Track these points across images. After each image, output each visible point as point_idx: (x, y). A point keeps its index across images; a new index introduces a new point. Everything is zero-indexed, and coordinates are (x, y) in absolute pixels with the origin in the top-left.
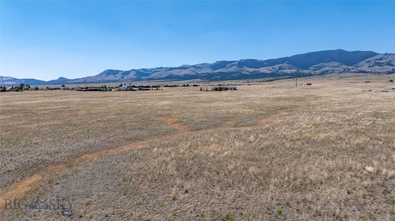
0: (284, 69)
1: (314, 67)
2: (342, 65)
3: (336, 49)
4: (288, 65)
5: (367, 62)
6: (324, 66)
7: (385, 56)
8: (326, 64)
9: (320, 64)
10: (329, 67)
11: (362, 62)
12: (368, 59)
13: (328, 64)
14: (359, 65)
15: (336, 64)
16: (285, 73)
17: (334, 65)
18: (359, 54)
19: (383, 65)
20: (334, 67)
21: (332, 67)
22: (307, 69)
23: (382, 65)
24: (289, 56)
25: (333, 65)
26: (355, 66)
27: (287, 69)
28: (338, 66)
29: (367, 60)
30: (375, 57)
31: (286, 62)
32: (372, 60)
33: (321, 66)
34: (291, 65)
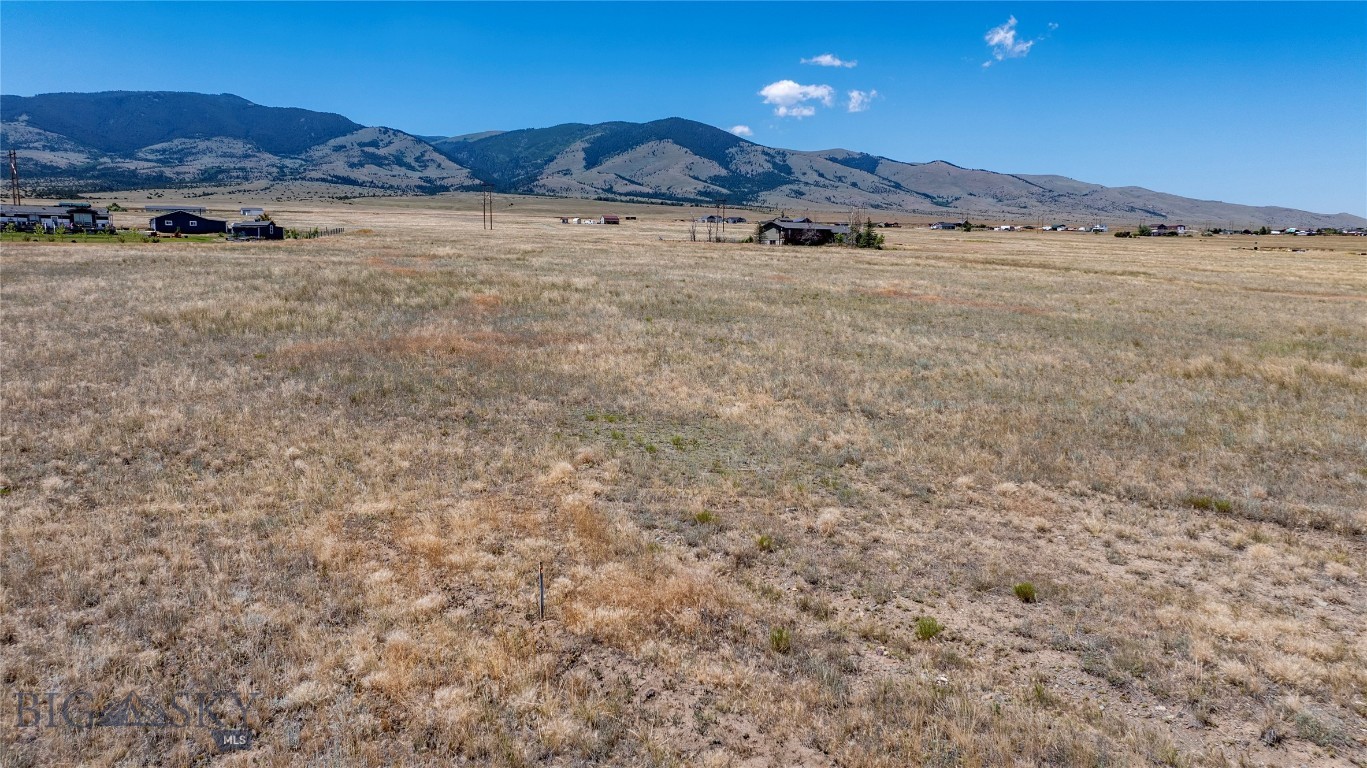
0: (25, 148)
1: (153, 152)
2: (259, 151)
3: (218, 93)
4: (40, 134)
5: (338, 149)
6: (194, 151)
7: (382, 136)
8: (202, 145)
9: (176, 142)
10: (214, 155)
11: (322, 147)
12: (337, 140)
13: (207, 143)
14: (315, 157)
15: (239, 147)
16: (44, 166)
17: (233, 151)
18: (303, 120)
19: (389, 164)
20: (232, 156)
21: (224, 155)
22: (131, 156)
23: (386, 165)
24: (23, 95)
25: (229, 150)
26: (302, 159)
27: (36, 148)
28: (247, 156)
29: (333, 142)
30: (355, 136)
31: (21, 119)
32: (349, 145)
33: (180, 147)
34: (55, 135)
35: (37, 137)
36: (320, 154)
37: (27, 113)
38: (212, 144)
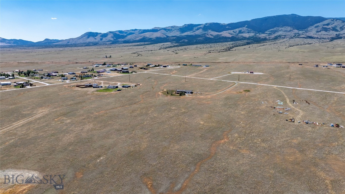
0: (244, 33)
1: (269, 31)
2: (294, 29)
3: (290, 14)
4: (247, 29)
5: (316, 27)
6: (278, 30)
7: (332, 21)
8: (280, 29)
9: (275, 28)
10: (282, 31)
11: (312, 27)
13: (282, 28)
15: (289, 29)
16: (244, 37)
17: (287, 30)
19: (329, 31)
21: (285, 31)
22: (263, 33)
26: (305, 31)
27: (246, 33)
28: (290, 31)
29: (316, 25)
30: (323, 22)
31: (245, 26)
32: (320, 25)
33: (275, 30)
34: (250, 29)
35: (247, 30)
36: (310, 29)
37: (247, 25)
38: (283, 28)
